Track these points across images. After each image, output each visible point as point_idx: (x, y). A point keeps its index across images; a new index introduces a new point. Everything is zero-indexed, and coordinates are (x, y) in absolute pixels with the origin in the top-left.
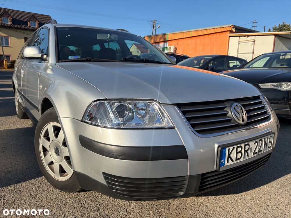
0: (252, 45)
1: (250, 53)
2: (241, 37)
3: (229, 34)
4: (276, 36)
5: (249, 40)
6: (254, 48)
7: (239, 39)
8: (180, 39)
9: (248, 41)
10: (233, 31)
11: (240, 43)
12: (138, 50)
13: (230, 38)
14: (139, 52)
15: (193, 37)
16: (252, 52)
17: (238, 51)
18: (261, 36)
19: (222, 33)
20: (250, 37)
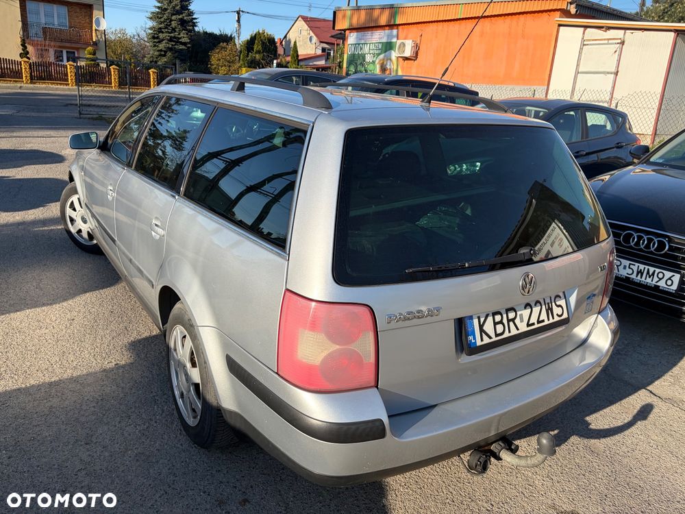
0: (616, 52)
1: (608, 73)
2: (588, 29)
3: (558, 18)
4: (678, 32)
5: (608, 39)
6: (619, 61)
7: (584, 33)
8: (429, 22)
9: (606, 42)
10: (569, 12)
11: (584, 45)
12: (312, 34)
13: (561, 28)
14: (315, 39)
15: (463, 19)
16: (614, 70)
17: (578, 65)
18: (640, 32)
19: (540, 14)
20: (612, 31)
